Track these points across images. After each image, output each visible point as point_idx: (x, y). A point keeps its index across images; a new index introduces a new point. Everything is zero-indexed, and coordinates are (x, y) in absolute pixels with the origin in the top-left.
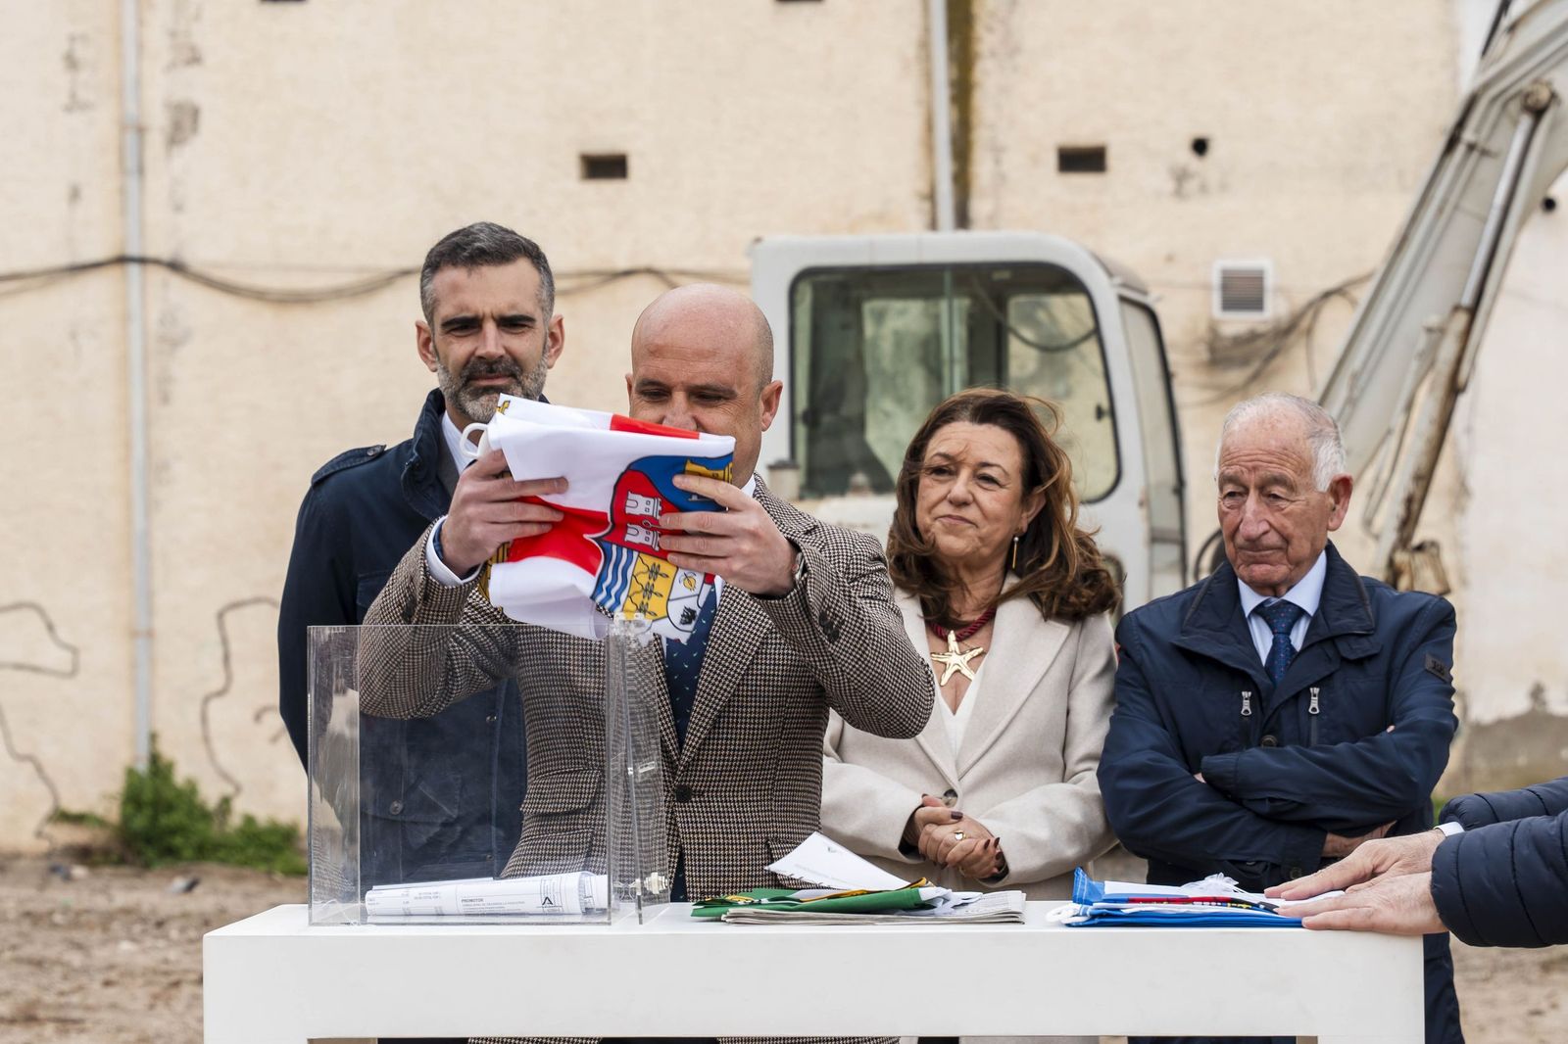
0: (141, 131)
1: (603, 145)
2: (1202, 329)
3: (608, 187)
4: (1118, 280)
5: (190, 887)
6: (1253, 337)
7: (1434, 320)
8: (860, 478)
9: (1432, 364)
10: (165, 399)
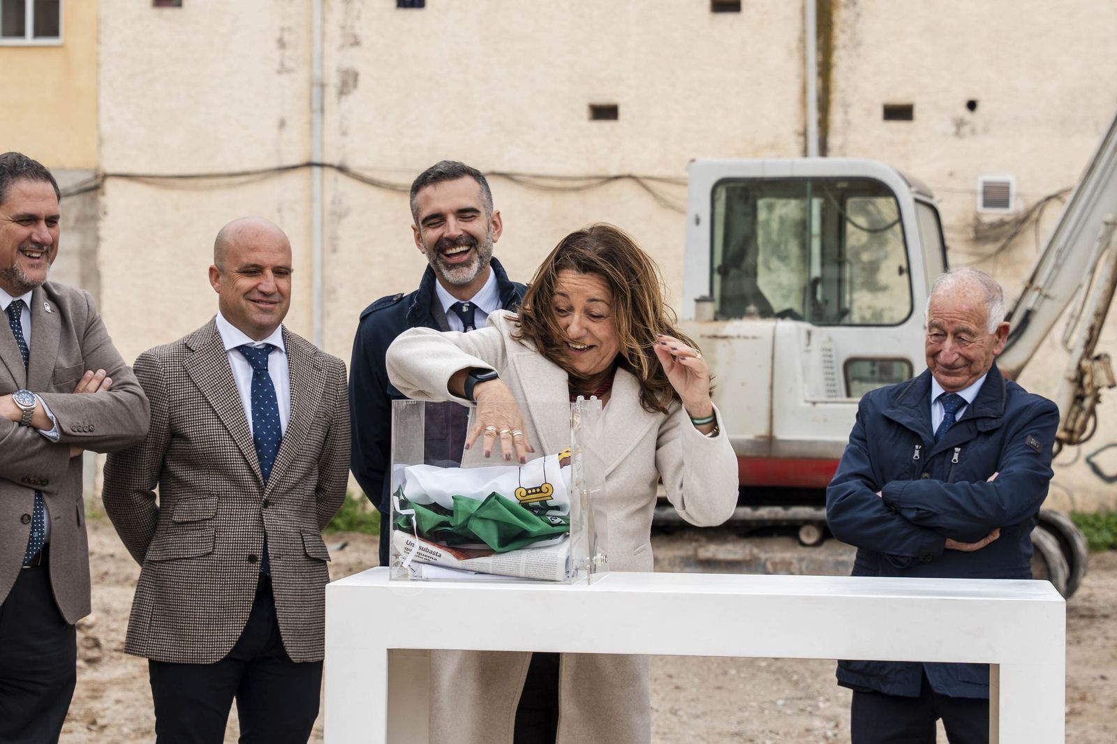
0: (323, 86)
1: (603, 99)
2: (970, 218)
3: (606, 125)
4: (914, 189)
5: (343, 547)
6: (1002, 223)
7: (1109, 217)
8: (752, 308)
9: (1108, 245)
10: (334, 250)
